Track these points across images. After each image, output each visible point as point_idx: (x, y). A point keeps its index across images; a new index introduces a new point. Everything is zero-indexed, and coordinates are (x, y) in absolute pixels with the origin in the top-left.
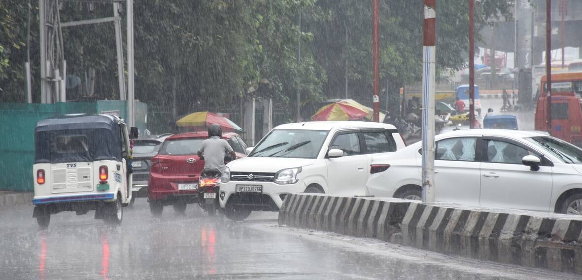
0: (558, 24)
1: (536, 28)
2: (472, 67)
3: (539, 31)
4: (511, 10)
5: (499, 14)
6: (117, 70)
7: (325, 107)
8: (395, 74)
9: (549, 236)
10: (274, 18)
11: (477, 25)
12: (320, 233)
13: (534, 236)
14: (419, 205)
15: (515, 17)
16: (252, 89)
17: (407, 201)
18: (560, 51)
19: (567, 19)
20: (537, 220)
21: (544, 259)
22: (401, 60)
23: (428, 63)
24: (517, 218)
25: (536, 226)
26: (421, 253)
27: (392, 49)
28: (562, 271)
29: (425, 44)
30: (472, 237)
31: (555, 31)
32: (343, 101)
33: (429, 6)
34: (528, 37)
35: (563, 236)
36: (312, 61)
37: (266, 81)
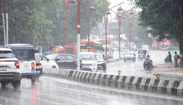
0: (108, 29)
1: (103, 30)
2: (89, 39)
3: (104, 31)
4: (97, 26)
5: (95, 27)
6: (4, 38)
7: (55, 48)
8: (71, 40)
9: (106, 78)
10: (43, 27)
11: (90, 29)
12: (53, 78)
13: (102, 78)
14: (76, 71)
15: (99, 28)
16: (37, 43)
17: (73, 70)
18: (109, 36)
19: (111, 28)
20: (103, 75)
21: (105, 84)
22: (73, 37)
23: (78, 38)
24: (99, 74)
25: (103, 76)
26: (77, 82)
27: (70, 34)
28: (109, 86)
29: (78, 34)
30: (88, 79)
31: (108, 31)
32: (59, 47)
33: (79, 25)
34: (102, 32)
35: (109, 78)
36: (51, 37)
37: (41, 42)
